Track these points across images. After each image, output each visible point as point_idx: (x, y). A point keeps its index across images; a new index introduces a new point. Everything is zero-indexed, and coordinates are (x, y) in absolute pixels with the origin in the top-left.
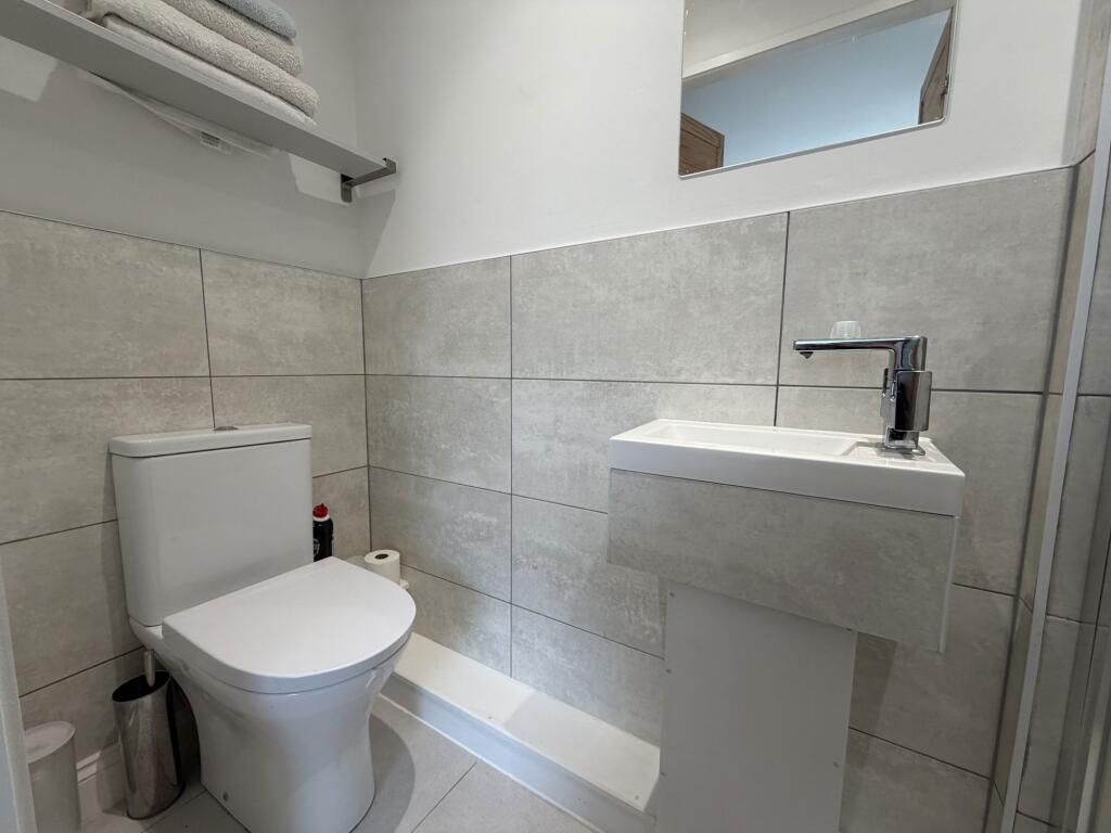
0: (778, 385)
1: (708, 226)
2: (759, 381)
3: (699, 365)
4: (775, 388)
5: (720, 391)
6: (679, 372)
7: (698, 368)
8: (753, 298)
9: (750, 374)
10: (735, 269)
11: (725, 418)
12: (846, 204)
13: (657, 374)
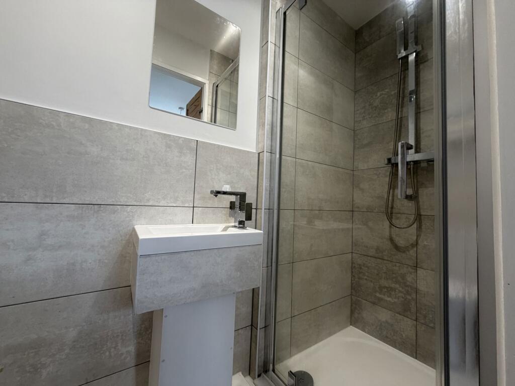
0: (193, 207)
1: (165, 134)
2: (186, 205)
3: (159, 197)
4: (192, 208)
5: (169, 210)
6: (148, 200)
7: (159, 199)
8: (184, 170)
9: (182, 202)
10: (177, 157)
11: (172, 222)
12: (215, 145)
13: (135, 201)
